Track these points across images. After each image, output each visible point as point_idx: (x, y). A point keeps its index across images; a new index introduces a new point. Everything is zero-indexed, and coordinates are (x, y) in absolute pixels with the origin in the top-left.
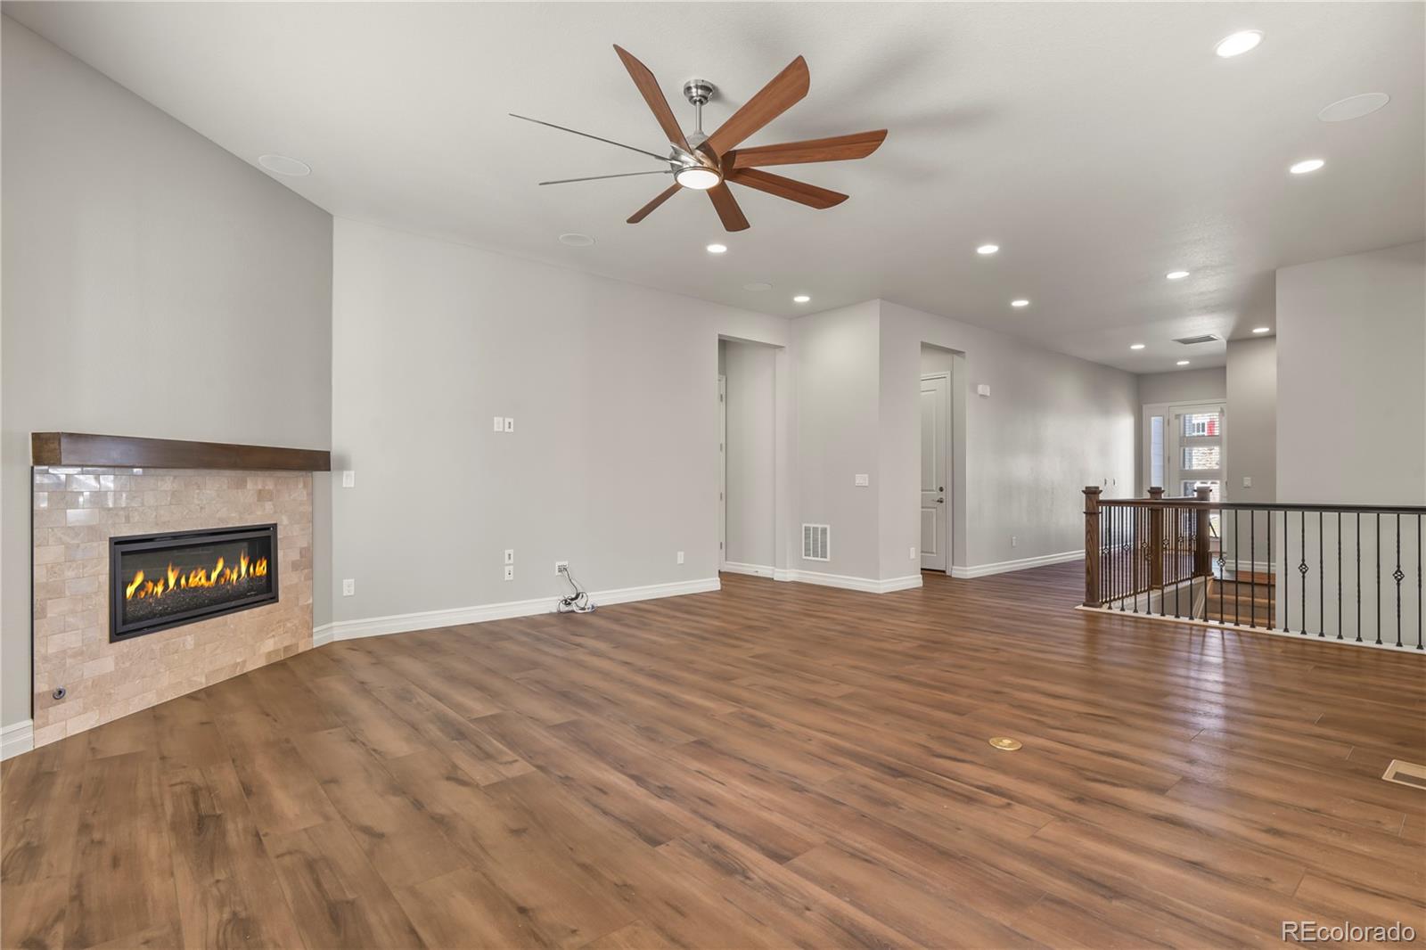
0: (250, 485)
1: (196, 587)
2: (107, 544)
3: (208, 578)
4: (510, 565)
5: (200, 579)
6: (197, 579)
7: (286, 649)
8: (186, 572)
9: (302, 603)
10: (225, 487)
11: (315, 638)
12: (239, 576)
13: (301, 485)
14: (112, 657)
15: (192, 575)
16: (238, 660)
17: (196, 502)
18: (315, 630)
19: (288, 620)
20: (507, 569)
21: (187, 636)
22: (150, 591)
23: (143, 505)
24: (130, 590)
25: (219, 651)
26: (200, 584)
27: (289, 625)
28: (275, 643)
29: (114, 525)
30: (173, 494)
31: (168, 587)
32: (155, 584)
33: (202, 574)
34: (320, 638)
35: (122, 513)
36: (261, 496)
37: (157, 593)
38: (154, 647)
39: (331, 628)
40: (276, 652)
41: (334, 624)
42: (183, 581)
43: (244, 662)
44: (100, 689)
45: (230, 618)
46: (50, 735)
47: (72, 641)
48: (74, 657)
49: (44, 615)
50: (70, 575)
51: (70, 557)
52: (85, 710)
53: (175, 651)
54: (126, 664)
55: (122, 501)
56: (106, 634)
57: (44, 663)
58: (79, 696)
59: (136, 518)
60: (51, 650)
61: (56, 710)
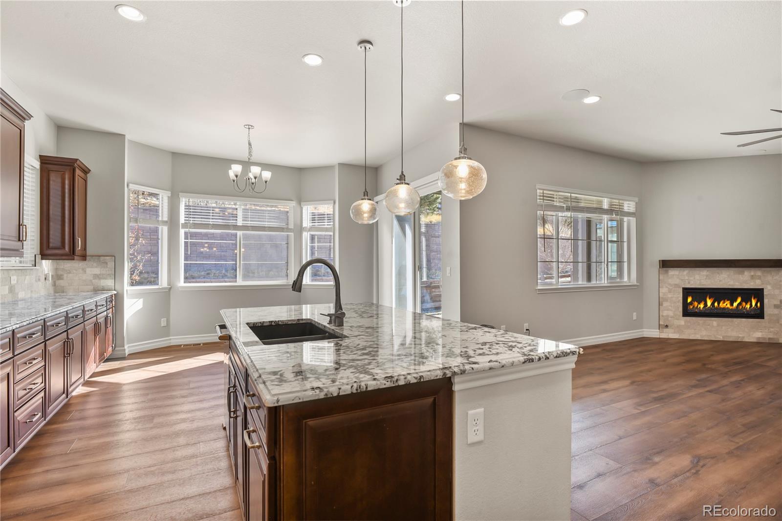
0: (747, 273)
1: (724, 308)
2: (682, 289)
3: (732, 305)
5: (727, 305)
6: (725, 304)
7: (769, 339)
8: (718, 300)
9: (781, 322)
10: (731, 274)
13: (780, 274)
14: (683, 321)
15: (722, 302)
16: (741, 336)
17: (717, 278)
19: (773, 327)
21: (714, 322)
22: (696, 306)
23: (694, 279)
25: (729, 330)
26: (726, 307)
27: (772, 329)
28: (763, 335)
29: (684, 284)
30: (707, 276)
31: (707, 306)
32: (699, 303)
33: (728, 302)
35: (687, 281)
36: (754, 277)
37: (700, 307)
38: (699, 321)
40: (764, 338)
42: (716, 304)
43: (744, 337)
44: (679, 329)
45: (735, 320)
46: (664, 335)
47: (671, 313)
48: (671, 317)
49: (662, 305)
50: (670, 296)
51: (670, 291)
52: (674, 333)
53: (709, 325)
54: (689, 324)
55: (687, 278)
56: (681, 314)
57: (663, 316)
58: (672, 329)
59: (692, 282)
60: (664, 314)
61: (665, 330)
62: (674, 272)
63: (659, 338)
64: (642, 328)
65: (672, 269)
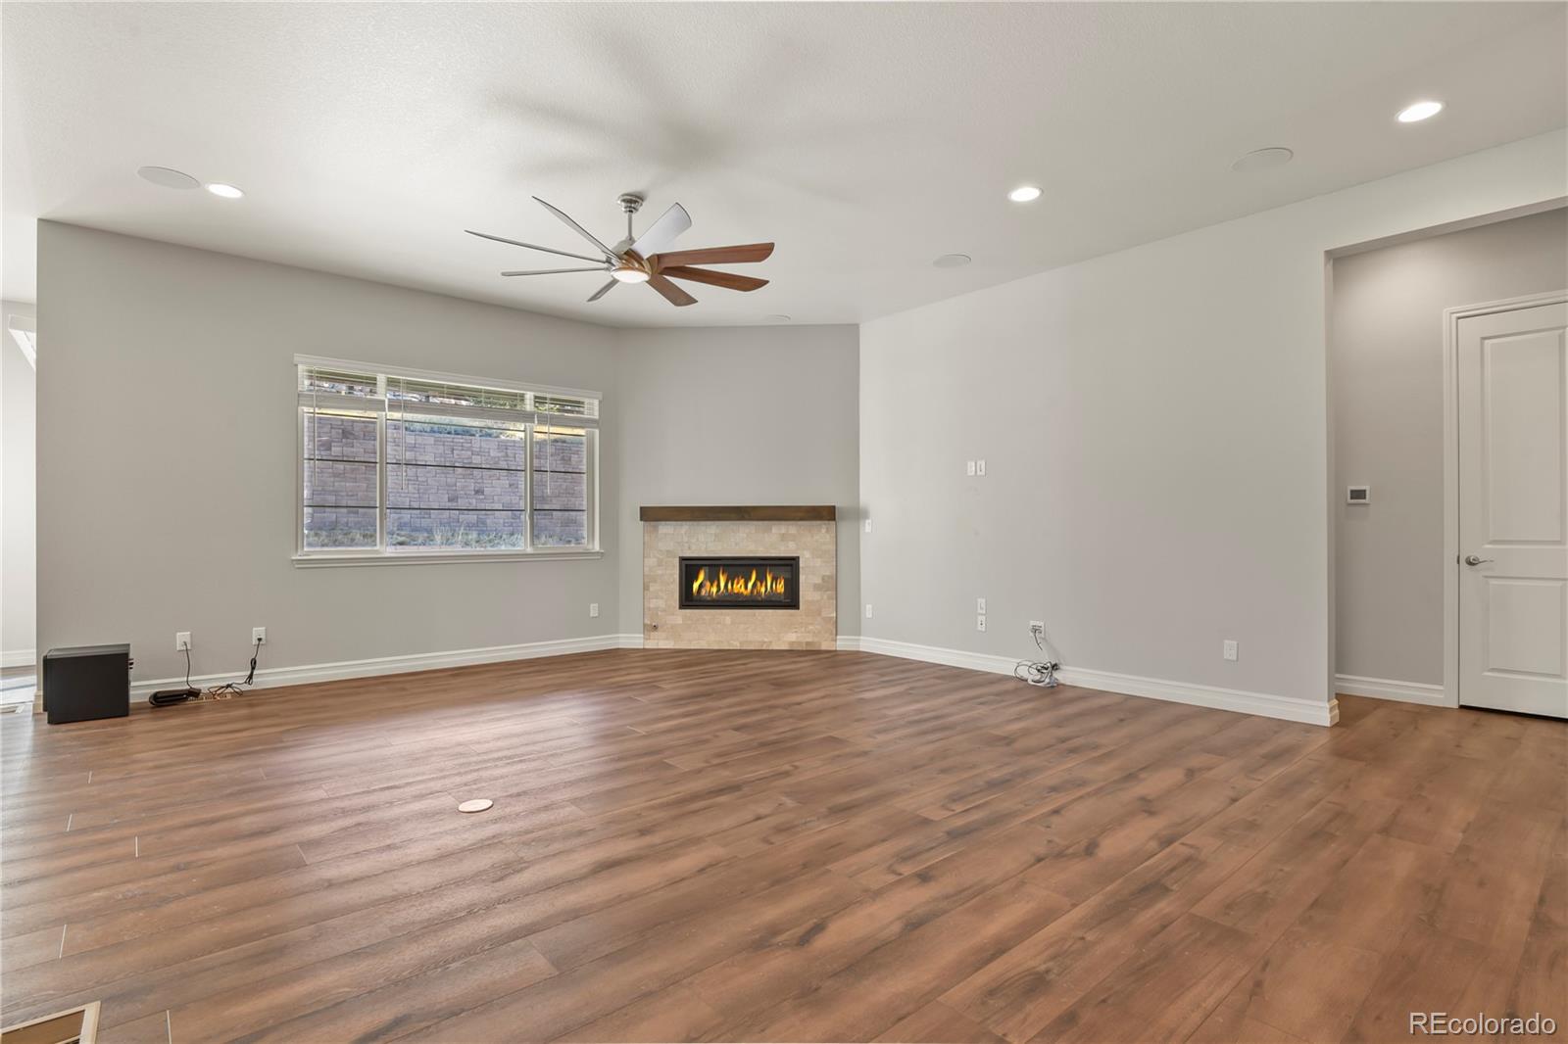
0: (774, 531)
2: (678, 559)
3: (746, 588)
4: (982, 614)
7: (808, 643)
8: (730, 579)
9: (824, 614)
10: (753, 531)
11: (838, 643)
12: (766, 591)
13: (824, 531)
14: (680, 617)
15: (735, 582)
16: (766, 640)
18: (838, 637)
19: (812, 624)
20: (980, 618)
21: (727, 616)
24: (696, 586)
25: (749, 630)
26: (740, 589)
27: (811, 627)
28: (798, 637)
29: (682, 550)
30: (716, 535)
33: (742, 581)
34: (843, 643)
35: (686, 545)
36: (784, 537)
38: (705, 617)
39: (858, 640)
40: (800, 643)
41: (862, 638)
43: (771, 642)
44: (674, 631)
45: (757, 612)
46: (651, 645)
47: (661, 603)
48: (661, 611)
49: (648, 590)
50: (660, 572)
51: (660, 564)
52: (667, 639)
53: (718, 623)
54: (689, 622)
55: (686, 539)
56: (677, 604)
57: (649, 609)
58: (664, 631)
59: (694, 547)
60: (652, 606)
61: (653, 634)
62: (666, 528)
63: (644, 649)
64: (617, 632)
65: (663, 523)
